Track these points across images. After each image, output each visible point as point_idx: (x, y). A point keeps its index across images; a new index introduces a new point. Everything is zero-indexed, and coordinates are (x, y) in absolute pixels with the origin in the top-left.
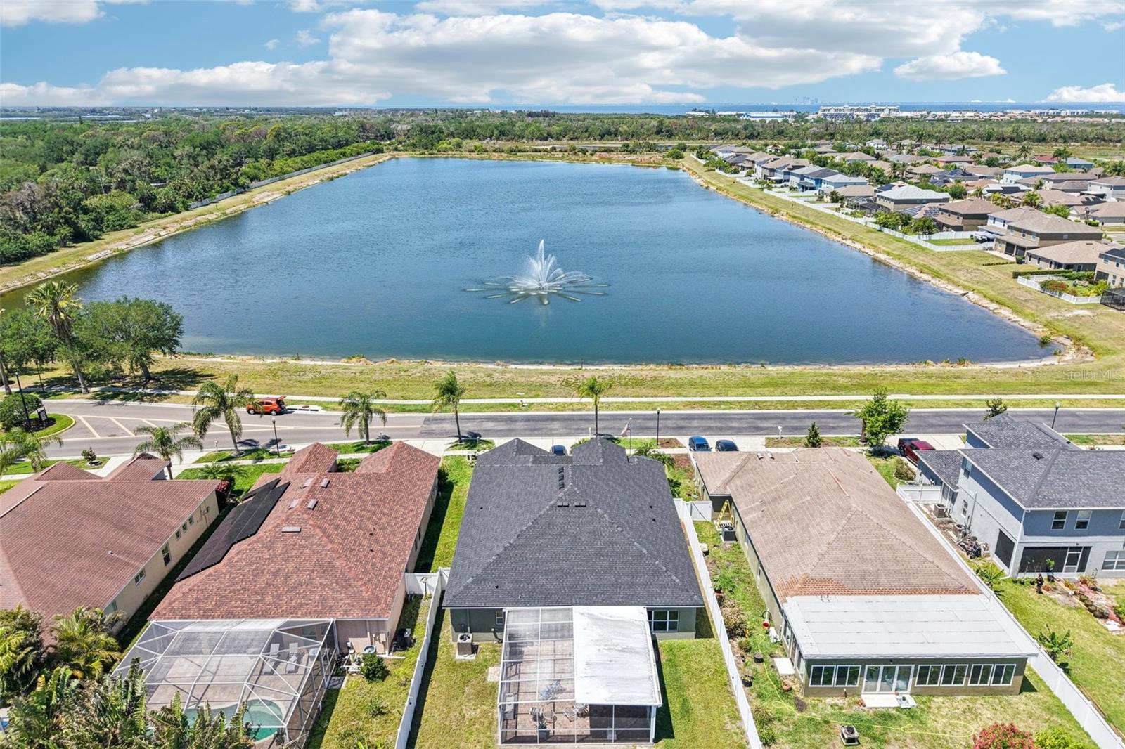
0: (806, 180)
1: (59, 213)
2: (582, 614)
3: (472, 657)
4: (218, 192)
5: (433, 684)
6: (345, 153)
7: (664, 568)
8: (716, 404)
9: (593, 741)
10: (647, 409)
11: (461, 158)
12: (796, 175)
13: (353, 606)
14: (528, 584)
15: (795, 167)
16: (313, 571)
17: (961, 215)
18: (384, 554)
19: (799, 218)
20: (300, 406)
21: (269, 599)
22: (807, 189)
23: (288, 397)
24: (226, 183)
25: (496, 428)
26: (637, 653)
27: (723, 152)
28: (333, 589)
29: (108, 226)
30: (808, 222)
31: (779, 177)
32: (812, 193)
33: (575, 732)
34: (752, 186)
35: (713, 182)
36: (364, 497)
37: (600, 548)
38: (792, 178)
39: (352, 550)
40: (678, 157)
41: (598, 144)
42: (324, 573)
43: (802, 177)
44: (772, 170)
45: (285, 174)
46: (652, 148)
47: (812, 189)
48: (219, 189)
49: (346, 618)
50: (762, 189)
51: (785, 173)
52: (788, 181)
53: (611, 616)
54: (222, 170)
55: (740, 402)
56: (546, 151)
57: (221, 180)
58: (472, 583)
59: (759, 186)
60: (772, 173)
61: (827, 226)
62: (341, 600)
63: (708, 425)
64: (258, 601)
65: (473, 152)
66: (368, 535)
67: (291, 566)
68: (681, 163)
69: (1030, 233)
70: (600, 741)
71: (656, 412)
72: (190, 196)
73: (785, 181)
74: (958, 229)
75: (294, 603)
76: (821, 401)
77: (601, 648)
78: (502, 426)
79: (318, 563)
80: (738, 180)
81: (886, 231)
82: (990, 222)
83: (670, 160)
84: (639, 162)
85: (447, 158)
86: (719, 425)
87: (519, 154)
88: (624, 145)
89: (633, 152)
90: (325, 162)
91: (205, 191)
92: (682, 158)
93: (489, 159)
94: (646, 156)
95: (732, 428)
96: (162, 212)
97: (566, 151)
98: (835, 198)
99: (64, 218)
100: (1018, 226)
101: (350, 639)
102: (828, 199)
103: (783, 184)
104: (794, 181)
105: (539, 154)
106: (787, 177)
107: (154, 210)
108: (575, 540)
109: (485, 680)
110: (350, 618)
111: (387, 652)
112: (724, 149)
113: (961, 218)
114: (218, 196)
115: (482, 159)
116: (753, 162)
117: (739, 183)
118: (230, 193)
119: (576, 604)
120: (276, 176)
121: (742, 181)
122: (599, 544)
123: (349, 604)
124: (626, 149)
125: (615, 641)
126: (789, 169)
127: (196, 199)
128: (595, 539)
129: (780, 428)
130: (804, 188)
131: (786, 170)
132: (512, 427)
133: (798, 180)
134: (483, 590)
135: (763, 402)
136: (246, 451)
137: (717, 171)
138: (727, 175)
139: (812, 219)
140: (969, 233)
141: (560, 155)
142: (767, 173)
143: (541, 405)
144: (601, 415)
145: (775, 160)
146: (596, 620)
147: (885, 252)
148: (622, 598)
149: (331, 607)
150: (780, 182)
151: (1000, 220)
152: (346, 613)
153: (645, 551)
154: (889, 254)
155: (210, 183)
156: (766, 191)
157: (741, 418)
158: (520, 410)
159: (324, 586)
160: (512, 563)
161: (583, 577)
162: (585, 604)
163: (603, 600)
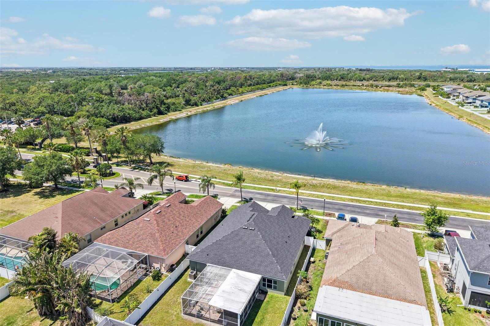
0: (484, 102)
1: (155, 104)
2: (234, 273)
3: (193, 281)
4: (215, 99)
5: (174, 287)
6: (270, 85)
7: (276, 262)
8: (364, 202)
9: (217, 323)
10: (330, 199)
11: (319, 88)
12: (479, 100)
13: (155, 251)
14: (219, 256)
15: (479, 96)
16: (148, 236)
18: (177, 235)
19: (472, 121)
20: (194, 180)
21: (131, 242)
22: (483, 107)
23: (190, 175)
24: (218, 96)
25: (260, 197)
26: (246, 292)
27: (447, 88)
28: (151, 243)
29: (171, 110)
30: (476, 123)
31: (470, 100)
32: (486, 109)
33: (212, 318)
34: (454, 104)
35: (435, 102)
36: (181, 213)
37: (253, 248)
38: (477, 101)
39: (165, 231)
40: (423, 90)
41: (387, 83)
42: (151, 237)
43: (482, 101)
44: (467, 97)
45: (243, 93)
46: (412, 86)
47: (486, 107)
48: (215, 98)
49: (151, 255)
50: (458, 106)
51: (474, 99)
52: (475, 103)
53: (245, 276)
54: (218, 91)
55: (376, 202)
56: (359, 86)
57: (217, 95)
58: (200, 251)
59: (457, 105)
60: (467, 99)
61: (486, 126)
62: (153, 248)
63: (354, 210)
64: (127, 243)
65: (325, 86)
66: (174, 227)
67: (142, 232)
68: (425, 93)
70: (219, 324)
71: (324, 200)
72: (204, 100)
73: (473, 103)
75: (137, 246)
76: (419, 207)
77: (232, 287)
78: (263, 197)
79: (151, 233)
80: (448, 101)
83: (419, 91)
84: (402, 92)
85: (313, 88)
86: (359, 210)
87: (345, 87)
88: (398, 84)
89: (402, 87)
90: (261, 89)
91: (210, 98)
92: (426, 90)
93: (332, 89)
94: (407, 89)
95: (365, 213)
96: (192, 106)
97: (368, 86)
99: (156, 106)
101: (154, 264)
103: (472, 104)
104: (478, 103)
105: (355, 87)
106: (474, 101)
107: (190, 105)
108: (245, 243)
110: (153, 255)
111: (165, 272)
112: (448, 86)
114: (214, 101)
115: (329, 89)
116: (460, 93)
117: (448, 103)
118: (219, 100)
119: (234, 268)
120: (239, 94)
121: (450, 102)
122: (253, 246)
124: (398, 86)
125: (240, 286)
126: (476, 97)
127: (206, 102)
128: (252, 244)
129: (386, 215)
131: (474, 97)
132: (267, 198)
133: (480, 102)
134: (202, 255)
135: (388, 204)
136: (166, 193)
137: (440, 97)
138: (444, 99)
139: (478, 122)
141: (365, 88)
142: (464, 98)
143: (284, 191)
145: (470, 92)
146: (238, 275)
148: (254, 270)
149: (148, 250)
150: (470, 103)
152: (152, 253)
153: (271, 253)
155: (213, 96)
156: (460, 107)
157: (373, 209)
158: (274, 192)
159: (149, 242)
160: (217, 247)
161: (241, 258)
162: (238, 269)
163: (245, 269)
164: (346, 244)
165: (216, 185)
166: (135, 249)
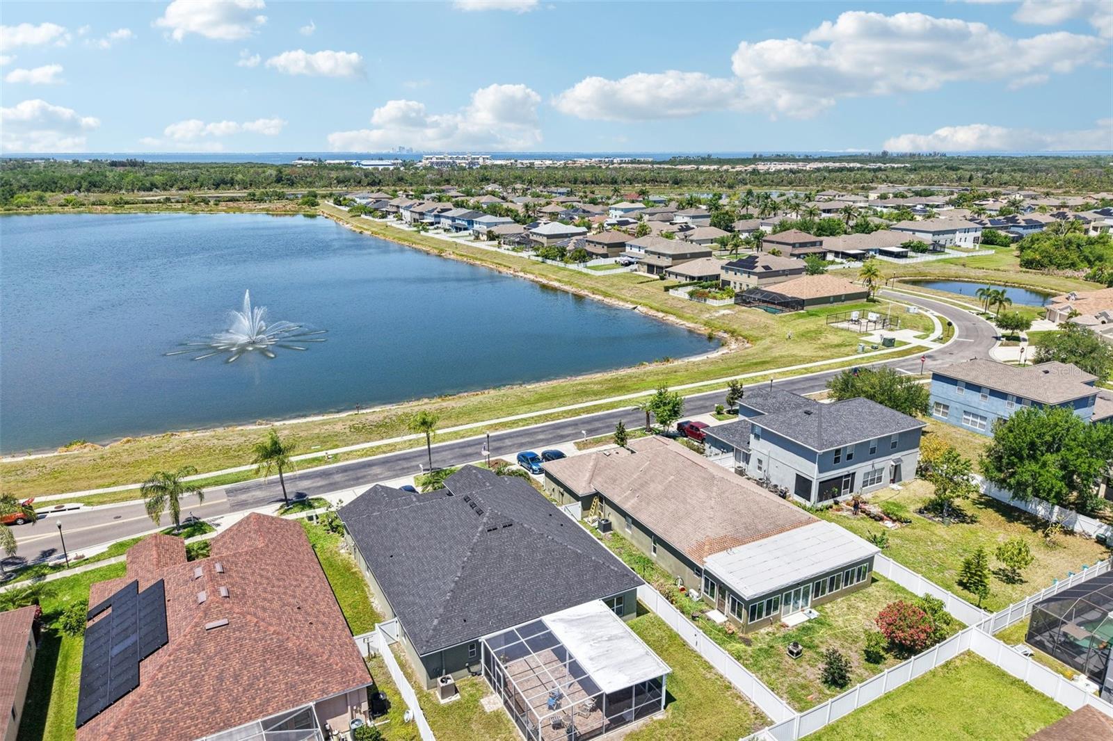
0: (457, 222)
2: (554, 621)
3: (457, 697)
7: (601, 561)
8: (514, 423)
9: (616, 727)
10: (456, 439)
11: (51, 213)
12: (448, 218)
13: (328, 682)
14: (492, 609)
15: (444, 210)
16: (265, 661)
17: (606, 245)
18: (323, 623)
19: (466, 256)
20: (52, 508)
21: (225, 705)
22: (460, 229)
25: (315, 485)
26: (622, 637)
27: (360, 198)
28: (297, 673)
30: (476, 259)
31: (429, 219)
32: (466, 233)
33: (596, 725)
34: (407, 229)
35: (365, 227)
37: (542, 559)
38: (443, 220)
39: (294, 628)
40: (314, 204)
41: (213, 193)
42: (278, 658)
43: (453, 219)
44: (421, 214)
46: (281, 197)
47: (466, 229)
49: (326, 697)
50: (419, 231)
51: (436, 216)
52: (439, 223)
53: (578, 615)
55: (533, 418)
56: (159, 202)
58: (439, 623)
59: (415, 229)
60: (421, 217)
61: (496, 261)
62: (312, 680)
63: (519, 442)
64: (213, 713)
65: (65, 205)
66: (296, 610)
67: (235, 663)
68: (319, 210)
69: (664, 255)
70: (623, 725)
71: (486, 436)
73: (436, 223)
74: (605, 256)
75: (258, 701)
76: (595, 406)
77: (591, 643)
78: (320, 482)
79: (266, 651)
80: (389, 224)
81: (549, 262)
82: (628, 249)
83: (307, 208)
84: (273, 211)
85: (32, 214)
86: (528, 440)
87: (126, 206)
88: (250, 194)
89: (261, 200)
92: (318, 205)
93: (90, 213)
94: (278, 204)
95: (542, 440)
97: (184, 202)
98: (492, 237)
100: (653, 250)
101: (328, 721)
102: (485, 237)
103: (435, 226)
104: (446, 223)
105: (152, 205)
106: (437, 220)
108: (517, 557)
109: (484, 713)
110: (331, 696)
111: (373, 720)
112: (361, 195)
113: (605, 247)
115: (80, 213)
116: (398, 207)
117: (391, 226)
119: (544, 614)
121: (394, 225)
122: (539, 556)
123: (323, 682)
124: (252, 198)
126: (438, 212)
129: (584, 432)
130: (458, 229)
131: (435, 213)
132: (331, 481)
133: (450, 222)
134: (453, 627)
135: (551, 414)
137: (363, 216)
138: (376, 220)
139: (479, 256)
140: (614, 259)
141: (179, 206)
142: (417, 216)
143: (348, 453)
144: (433, 448)
145: (420, 204)
146: (569, 622)
147: (556, 280)
148: (579, 597)
149: (304, 691)
150: (432, 224)
151: (635, 247)
152: (323, 691)
153: (579, 551)
154: (560, 281)
156: (422, 233)
157: (543, 430)
158: (327, 463)
159: (285, 673)
160: (469, 595)
161: (538, 589)
162: (551, 612)
163: (564, 604)
164: (642, 485)
165: (204, 490)
166: (261, 712)
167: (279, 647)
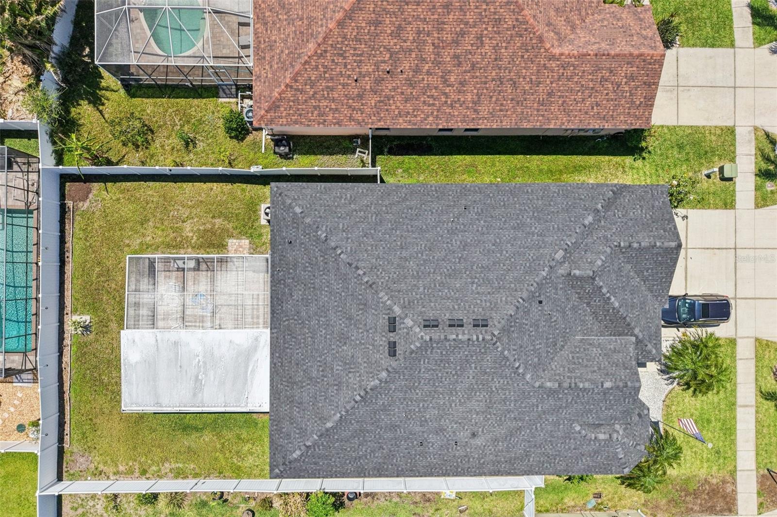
3: (262, 221)
7: (309, 443)
14: (293, 278)
16: (301, 19)
18: (360, 96)
28: (282, 52)
37: (332, 369)
39: (341, 55)
42: (301, 33)
53: (253, 371)
58: (295, 214)
62: (271, 67)
66: (384, 67)
108: (344, 339)
109: (231, 236)
119: (272, 333)
122: (338, 367)
123: (267, 77)
134: (287, 227)
149: (264, 58)
153: (329, 425)
160: (316, 258)
161: (300, 344)
162: (271, 344)
163: (275, 364)
167: (312, 35)
